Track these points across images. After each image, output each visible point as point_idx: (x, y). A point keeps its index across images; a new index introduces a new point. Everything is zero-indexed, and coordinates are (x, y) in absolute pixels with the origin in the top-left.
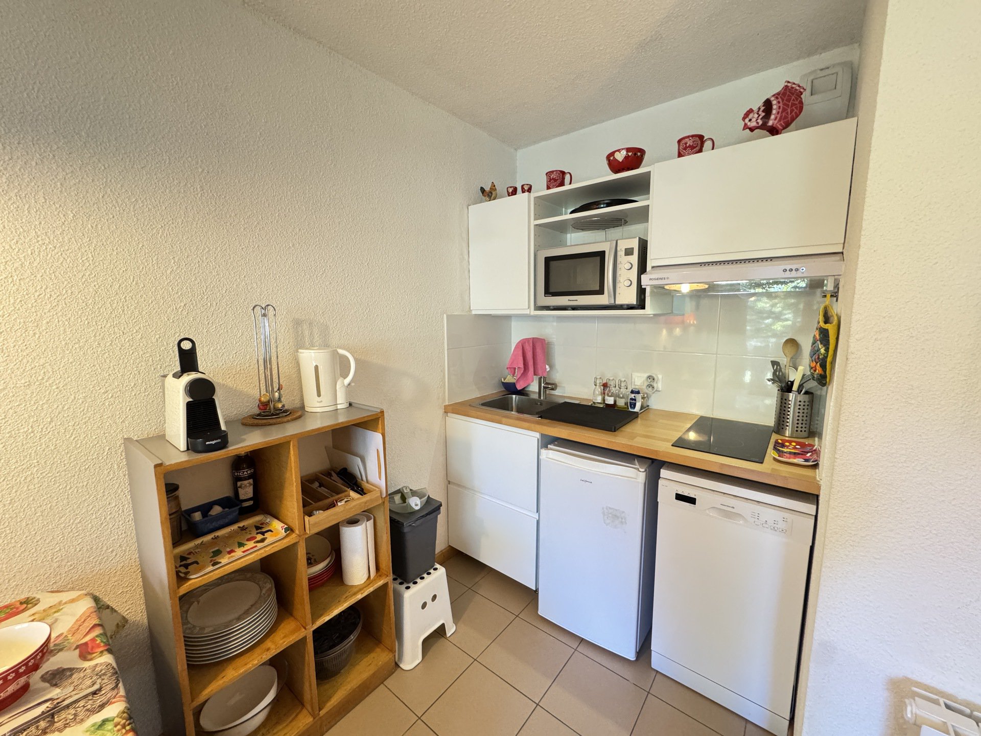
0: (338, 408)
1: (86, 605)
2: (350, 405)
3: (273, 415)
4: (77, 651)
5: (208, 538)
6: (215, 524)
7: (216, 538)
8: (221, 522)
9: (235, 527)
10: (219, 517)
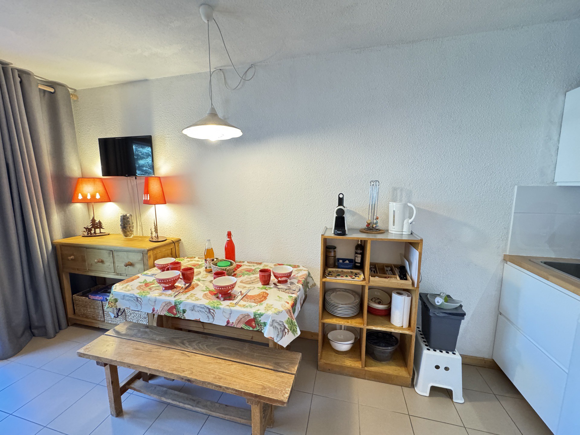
0: (403, 234)
1: (306, 272)
2: (412, 234)
3: (371, 229)
4: (297, 281)
5: (340, 270)
6: (344, 266)
7: (342, 271)
8: (346, 267)
9: (349, 270)
10: (347, 264)
